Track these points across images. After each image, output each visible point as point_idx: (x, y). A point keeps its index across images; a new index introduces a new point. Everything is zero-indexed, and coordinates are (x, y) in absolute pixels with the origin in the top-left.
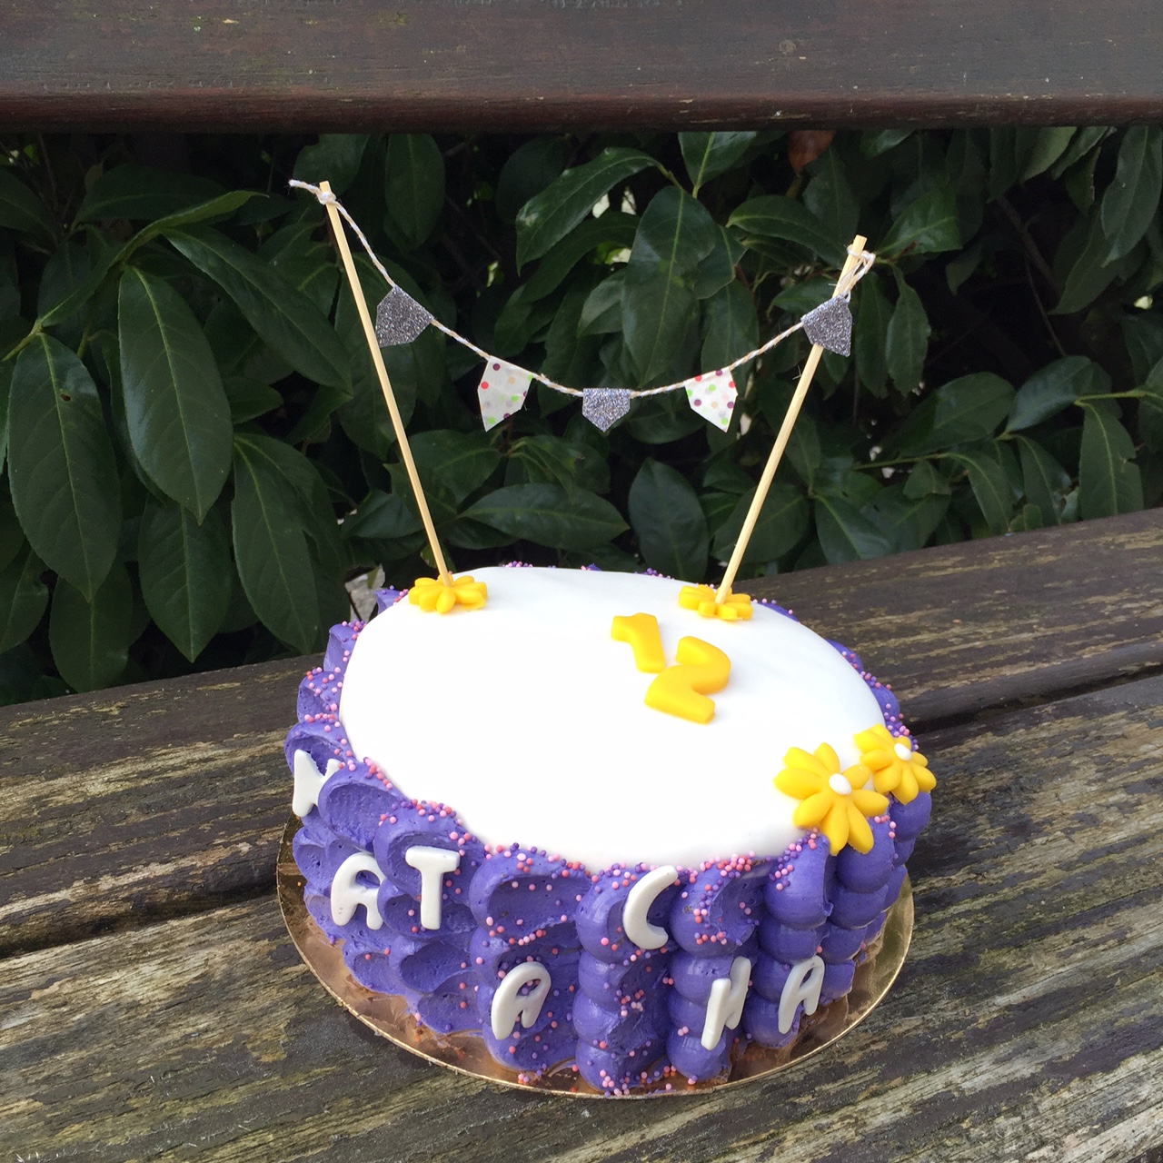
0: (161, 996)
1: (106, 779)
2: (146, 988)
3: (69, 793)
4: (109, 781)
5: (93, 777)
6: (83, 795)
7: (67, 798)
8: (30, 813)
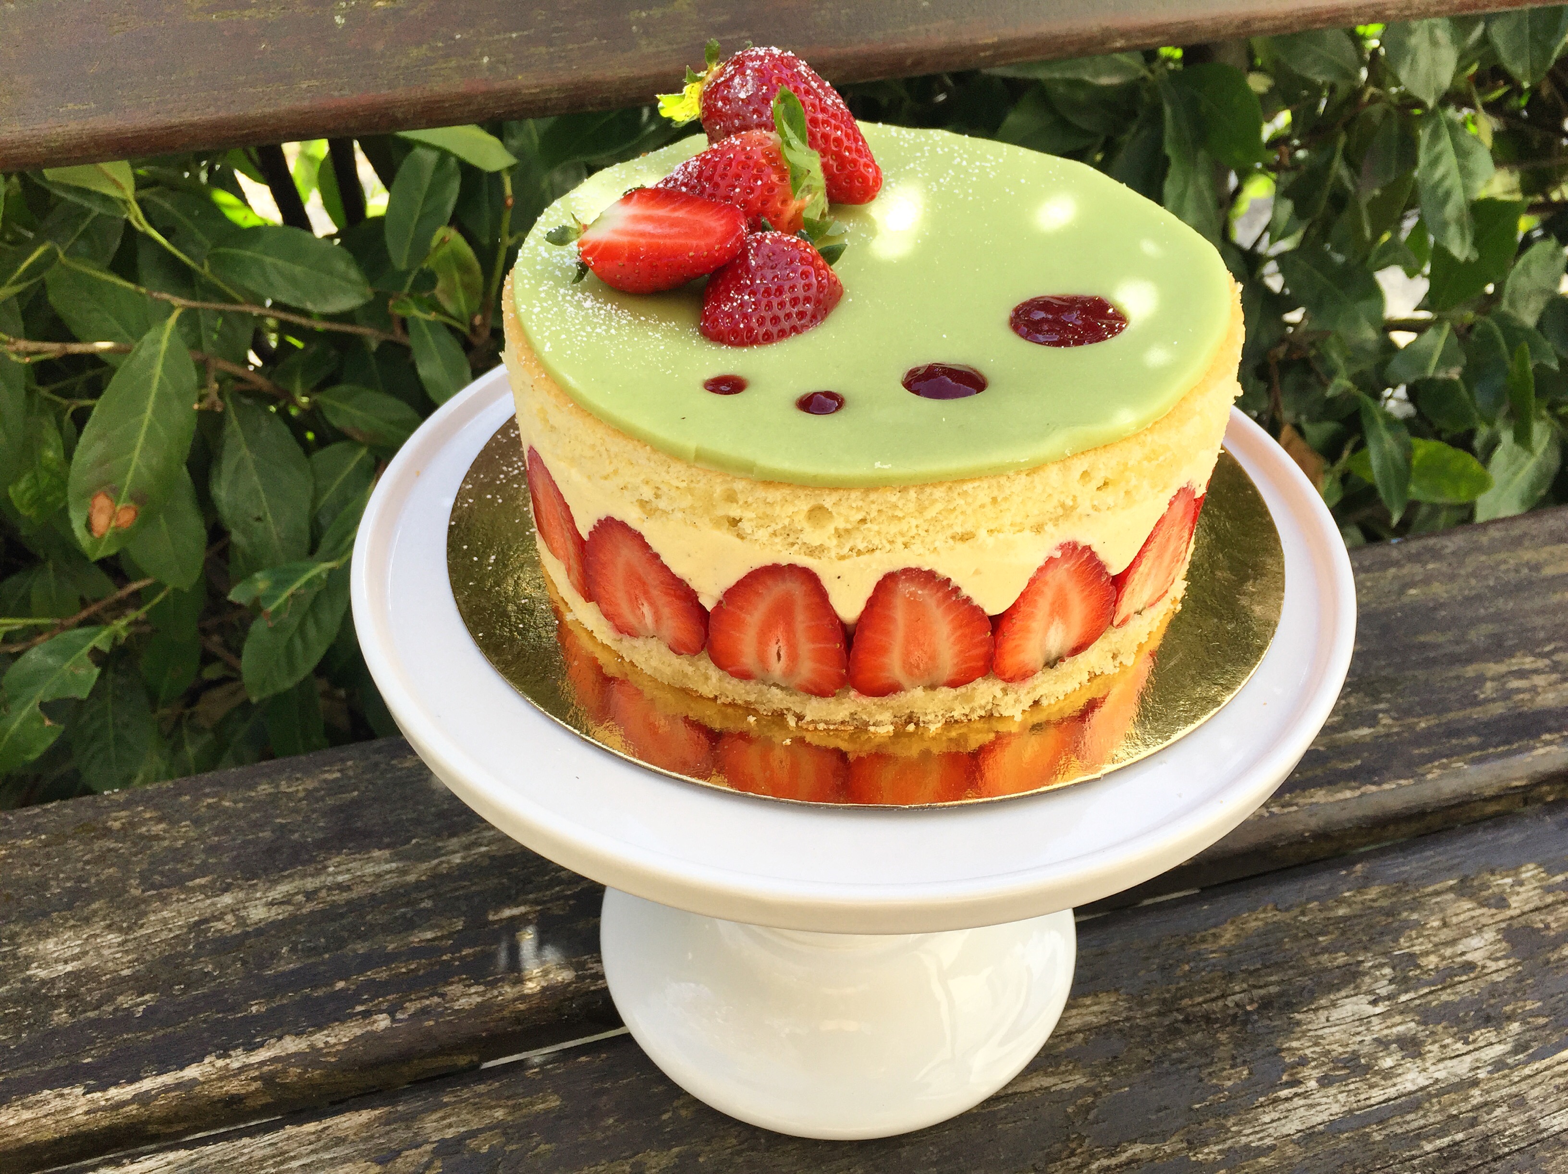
1: (270, 899)
3: (229, 917)
4: (272, 904)
5: (258, 895)
6: (242, 921)
7: (226, 926)
8: (186, 945)
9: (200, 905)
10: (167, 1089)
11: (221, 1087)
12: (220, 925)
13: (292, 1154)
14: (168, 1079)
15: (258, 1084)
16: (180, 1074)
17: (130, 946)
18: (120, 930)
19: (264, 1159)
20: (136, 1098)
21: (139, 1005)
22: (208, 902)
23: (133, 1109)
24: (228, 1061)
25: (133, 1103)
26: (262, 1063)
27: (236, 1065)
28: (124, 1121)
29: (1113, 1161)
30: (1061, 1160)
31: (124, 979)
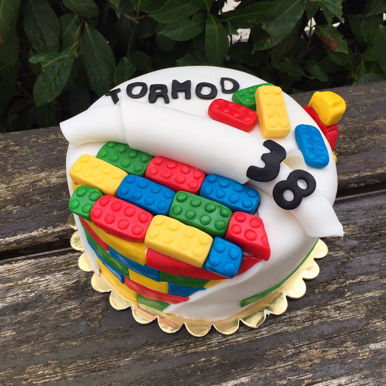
0: (61, 290)
2: (57, 285)
3: (44, 181)
4: (59, 177)
5: (54, 174)
6: (49, 183)
7: (43, 183)
8: (29, 190)
9: (33, 176)
10: (26, 239)
11: (45, 239)
12: (41, 183)
13: (71, 263)
14: (26, 235)
15: (58, 239)
16: (31, 234)
17: (10, 189)
18: (5, 183)
19: (62, 264)
20: (15, 241)
21: (14, 209)
22: (36, 175)
23: (14, 245)
24: (47, 230)
25: (14, 243)
26: (59, 232)
27: (50, 232)
28: (11, 249)
29: (354, 281)
30: (336, 280)
31: (8, 200)
